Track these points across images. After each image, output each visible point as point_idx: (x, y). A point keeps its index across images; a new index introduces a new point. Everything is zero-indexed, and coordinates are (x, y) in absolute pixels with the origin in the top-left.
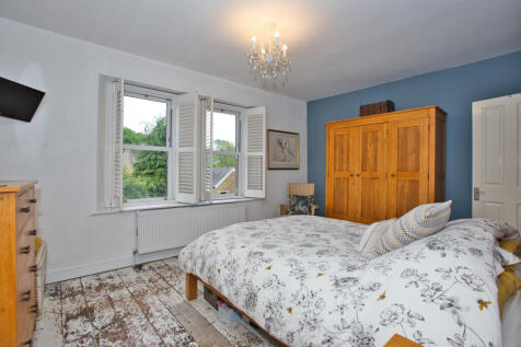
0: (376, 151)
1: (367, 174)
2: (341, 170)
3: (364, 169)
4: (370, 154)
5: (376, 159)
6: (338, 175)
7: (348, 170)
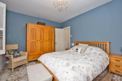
0: (44, 34)
1: (42, 40)
2: (33, 39)
3: (41, 39)
4: (42, 35)
5: (44, 36)
6: (32, 40)
7: (36, 39)
